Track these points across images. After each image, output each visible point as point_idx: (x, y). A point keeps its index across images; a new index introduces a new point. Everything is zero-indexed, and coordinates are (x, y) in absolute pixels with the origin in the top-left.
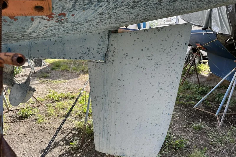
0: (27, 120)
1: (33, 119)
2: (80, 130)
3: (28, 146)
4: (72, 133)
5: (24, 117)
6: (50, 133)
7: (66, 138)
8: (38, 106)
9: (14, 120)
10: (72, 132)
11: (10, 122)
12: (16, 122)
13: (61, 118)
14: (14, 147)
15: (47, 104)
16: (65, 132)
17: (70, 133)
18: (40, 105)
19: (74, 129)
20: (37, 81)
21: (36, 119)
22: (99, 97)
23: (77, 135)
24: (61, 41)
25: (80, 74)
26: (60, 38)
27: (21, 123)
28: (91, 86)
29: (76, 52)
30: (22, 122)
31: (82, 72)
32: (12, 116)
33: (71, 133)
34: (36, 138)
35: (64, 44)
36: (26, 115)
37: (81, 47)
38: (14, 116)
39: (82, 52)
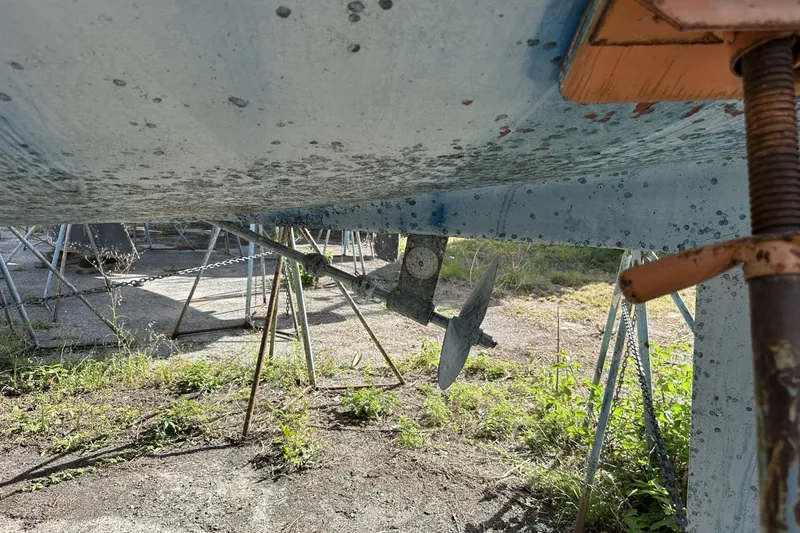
0: (370, 428)
1: (386, 428)
2: (550, 501)
3: (384, 519)
4: (523, 506)
5: (356, 417)
6: (445, 489)
7: (503, 518)
8: (392, 387)
9: (330, 421)
10: (521, 500)
11: (319, 425)
12: (336, 428)
13: (472, 442)
14: (345, 513)
15: (417, 383)
16: (496, 497)
17: (514, 501)
18: (398, 385)
19: (526, 490)
20: (375, 305)
21: (395, 431)
22: (735, 400)
23: (540, 515)
24: (620, 186)
25: (503, 296)
26: (621, 176)
27: (351, 433)
28: (698, 354)
29: (670, 224)
30: (354, 433)
31: (509, 288)
32: (324, 407)
33: (519, 503)
34: (405, 498)
35: (628, 195)
36: (363, 411)
37: (693, 207)
38: (329, 409)
39: (691, 226)
